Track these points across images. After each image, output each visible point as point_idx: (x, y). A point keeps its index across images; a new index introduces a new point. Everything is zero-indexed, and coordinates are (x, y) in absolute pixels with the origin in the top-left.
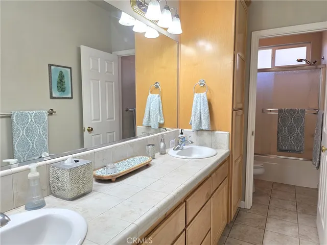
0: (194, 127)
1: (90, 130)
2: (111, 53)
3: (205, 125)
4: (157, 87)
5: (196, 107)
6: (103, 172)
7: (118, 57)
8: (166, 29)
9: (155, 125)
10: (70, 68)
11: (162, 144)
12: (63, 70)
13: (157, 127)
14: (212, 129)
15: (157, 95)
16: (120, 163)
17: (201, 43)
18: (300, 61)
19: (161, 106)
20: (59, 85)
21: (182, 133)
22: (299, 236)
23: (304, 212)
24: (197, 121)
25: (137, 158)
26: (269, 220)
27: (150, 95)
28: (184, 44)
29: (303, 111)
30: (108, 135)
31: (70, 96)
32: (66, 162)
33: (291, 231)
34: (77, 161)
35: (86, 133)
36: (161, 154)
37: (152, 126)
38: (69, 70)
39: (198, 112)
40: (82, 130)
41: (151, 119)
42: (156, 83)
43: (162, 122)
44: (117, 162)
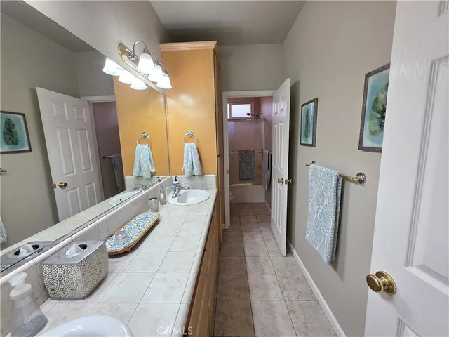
0: (187, 173)
1: (63, 186)
2: (80, 98)
3: (197, 171)
4: (145, 137)
5: (188, 156)
6: (112, 244)
7: (89, 102)
8: (155, 83)
9: (146, 174)
10: (23, 115)
11: (162, 195)
12: (10, 116)
13: (149, 176)
14: (203, 174)
15: (147, 145)
16: (127, 227)
17: (184, 97)
18: (248, 114)
19: (151, 155)
20: (7, 136)
21: (176, 180)
22: (264, 240)
23: (262, 221)
24: (190, 168)
25: (143, 216)
26: (244, 234)
27: (139, 146)
28: (169, 97)
29: (253, 151)
30: (86, 187)
31: (27, 148)
32: (67, 253)
33: (258, 238)
34: (84, 247)
35: (57, 191)
36: (162, 204)
37: (144, 175)
38: (21, 117)
39: (190, 160)
40: (51, 187)
41: (143, 169)
42: (144, 133)
43: (154, 171)
44: (123, 226)
